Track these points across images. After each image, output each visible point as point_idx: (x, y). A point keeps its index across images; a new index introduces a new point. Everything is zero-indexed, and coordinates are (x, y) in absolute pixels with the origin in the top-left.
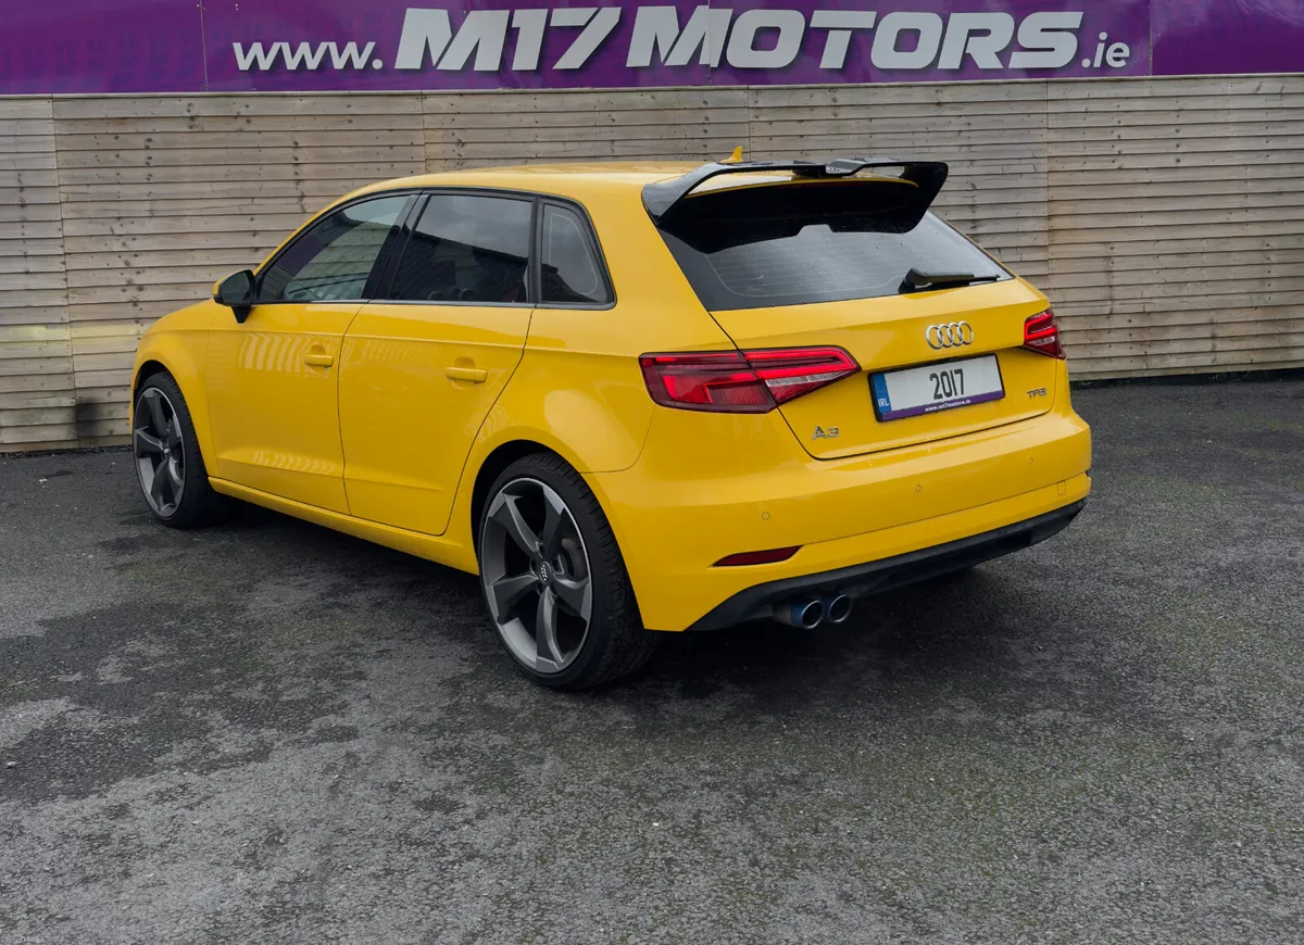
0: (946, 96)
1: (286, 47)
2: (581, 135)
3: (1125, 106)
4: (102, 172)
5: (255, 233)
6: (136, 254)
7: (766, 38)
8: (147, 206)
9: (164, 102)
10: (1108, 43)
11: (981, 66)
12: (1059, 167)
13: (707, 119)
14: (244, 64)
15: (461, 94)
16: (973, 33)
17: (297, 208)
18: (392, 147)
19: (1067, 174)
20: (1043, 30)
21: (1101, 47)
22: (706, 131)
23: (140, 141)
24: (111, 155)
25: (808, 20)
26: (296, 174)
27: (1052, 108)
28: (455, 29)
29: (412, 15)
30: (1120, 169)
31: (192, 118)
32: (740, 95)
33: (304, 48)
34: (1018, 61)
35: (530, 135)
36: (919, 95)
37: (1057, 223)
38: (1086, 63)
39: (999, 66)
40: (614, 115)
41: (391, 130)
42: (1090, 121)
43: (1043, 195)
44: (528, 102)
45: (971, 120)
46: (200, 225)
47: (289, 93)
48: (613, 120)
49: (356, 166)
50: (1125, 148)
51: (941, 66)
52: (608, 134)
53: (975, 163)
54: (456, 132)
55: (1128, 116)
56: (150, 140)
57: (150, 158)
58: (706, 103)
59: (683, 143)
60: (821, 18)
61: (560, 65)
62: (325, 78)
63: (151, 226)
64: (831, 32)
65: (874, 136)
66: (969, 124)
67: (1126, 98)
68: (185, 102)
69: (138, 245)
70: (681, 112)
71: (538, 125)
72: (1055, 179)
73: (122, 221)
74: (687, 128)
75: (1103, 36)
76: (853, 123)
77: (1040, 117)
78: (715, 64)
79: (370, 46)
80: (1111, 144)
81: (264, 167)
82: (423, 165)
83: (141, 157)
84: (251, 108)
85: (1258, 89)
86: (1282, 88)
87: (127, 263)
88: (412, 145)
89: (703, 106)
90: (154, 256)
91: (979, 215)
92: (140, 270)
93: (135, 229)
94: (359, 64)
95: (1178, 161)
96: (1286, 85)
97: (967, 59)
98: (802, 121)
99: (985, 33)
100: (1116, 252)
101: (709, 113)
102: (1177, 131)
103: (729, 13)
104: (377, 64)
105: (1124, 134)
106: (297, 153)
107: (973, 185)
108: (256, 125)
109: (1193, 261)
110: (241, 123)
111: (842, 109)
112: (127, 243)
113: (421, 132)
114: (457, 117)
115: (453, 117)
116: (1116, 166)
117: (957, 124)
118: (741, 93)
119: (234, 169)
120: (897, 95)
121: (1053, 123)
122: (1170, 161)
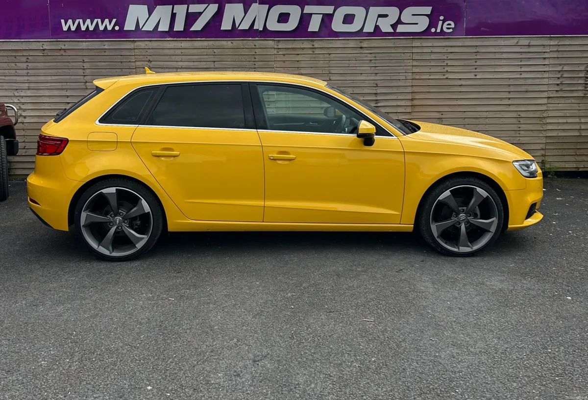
0: (365, 45)
1: (81, 21)
2: (201, 59)
3: (450, 50)
4: (10, 71)
5: (68, 96)
6: (23, 103)
7: (284, 18)
8: (27, 85)
9: (33, 43)
10: (444, 21)
11: (383, 31)
12: (417, 77)
13: (256, 53)
14: (65, 28)
15: (150, 41)
16: (380, 16)
17: (84, 87)
18: (121, 62)
19: (422, 80)
20: (413, 15)
21: (441, 22)
22: (255, 58)
23: (24, 59)
24: (13, 65)
25: (302, 10)
26: (84, 73)
27: (415, 50)
28: (150, 14)
29: (132, 7)
30: (447, 78)
31: (44, 50)
32: (270, 43)
33: (88, 21)
34: (400, 29)
35: (178, 58)
36: (352, 44)
37: (415, 102)
38: (433, 30)
39: (392, 31)
40: (215, 50)
41: (121, 55)
42: (433, 57)
43: (409, 90)
44: (178, 44)
45: (376, 55)
46: (47, 93)
47: (81, 40)
48: (215, 52)
49: (107, 70)
50: (449, 69)
51: (364, 31)
52: (212, 58)
53: (378, 75)
54: (148, 57)
55: (452, 55)
56: (28, 59)
57: (28, 66)
58: (255, 46)
59: (245, 63)
60: (308, 9)
61: (192, 29)
62: (95, 33)
63: (29, 93)
64: (313, 15)
65: (331, 62)
66: (375, 57)
67: (451, 46)
68: (41, 43)
69: (23, 100)
70: (244, 49)
71: (182, 54)
72: (415, 83)
73: (18, 91)
74: (247, 57)
75: (442, 18)
76: (321, 56)
77: (409, 55)
78: (261, 29)
79: (114, 21)
80: (443, 67)
81: (71, 70)
82: (134, 70)
83: (24, 65)
84: (66, 46)
85: (517, 43)
86: (530, 43)
87: (20, 107)
88: (130, 62)
89: (254, 47)
90: (29, 105)
91: (379, 98)
92: (24, 110)
93: (22, 94)
94: (110, 28)
95: (476, 75)
96: (531, 41)
97: (377, 28)
98: (298, 54)
99: (386, 16)
100: (443, 116)
101: (257, 51)
102: (476, 62)
103: (267, 6)
104: (117, 28)
105: (450, 63)
106: (85, 65)
107: (376, 84)
108: (69, 53)
109: (482, 121)
110: (62, 52)
111: (317, 49)
112: (20, 99)
113: (134, 57)
114: (149, 51)
115: (146, 50)
116: (445, 77)
117: (370, 57)
118: (271, 42)
119: (60, 71)
120: (343, 44)
121: (415, 57)
122: (472, 76)
